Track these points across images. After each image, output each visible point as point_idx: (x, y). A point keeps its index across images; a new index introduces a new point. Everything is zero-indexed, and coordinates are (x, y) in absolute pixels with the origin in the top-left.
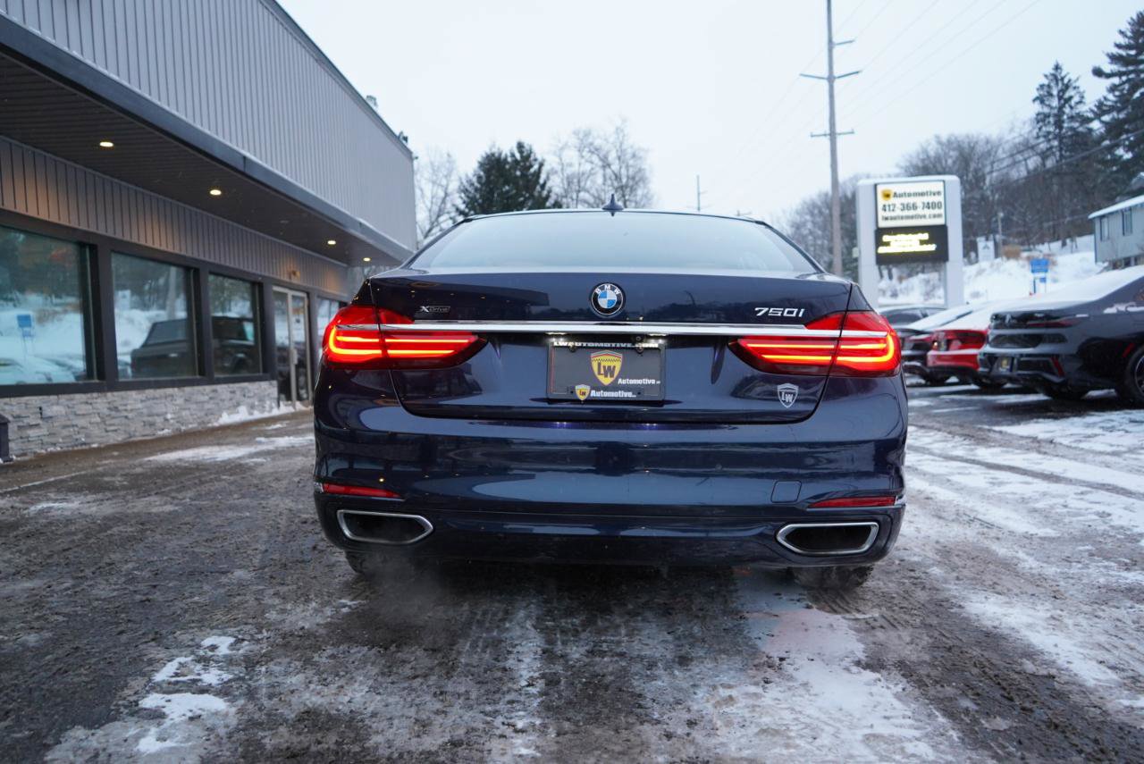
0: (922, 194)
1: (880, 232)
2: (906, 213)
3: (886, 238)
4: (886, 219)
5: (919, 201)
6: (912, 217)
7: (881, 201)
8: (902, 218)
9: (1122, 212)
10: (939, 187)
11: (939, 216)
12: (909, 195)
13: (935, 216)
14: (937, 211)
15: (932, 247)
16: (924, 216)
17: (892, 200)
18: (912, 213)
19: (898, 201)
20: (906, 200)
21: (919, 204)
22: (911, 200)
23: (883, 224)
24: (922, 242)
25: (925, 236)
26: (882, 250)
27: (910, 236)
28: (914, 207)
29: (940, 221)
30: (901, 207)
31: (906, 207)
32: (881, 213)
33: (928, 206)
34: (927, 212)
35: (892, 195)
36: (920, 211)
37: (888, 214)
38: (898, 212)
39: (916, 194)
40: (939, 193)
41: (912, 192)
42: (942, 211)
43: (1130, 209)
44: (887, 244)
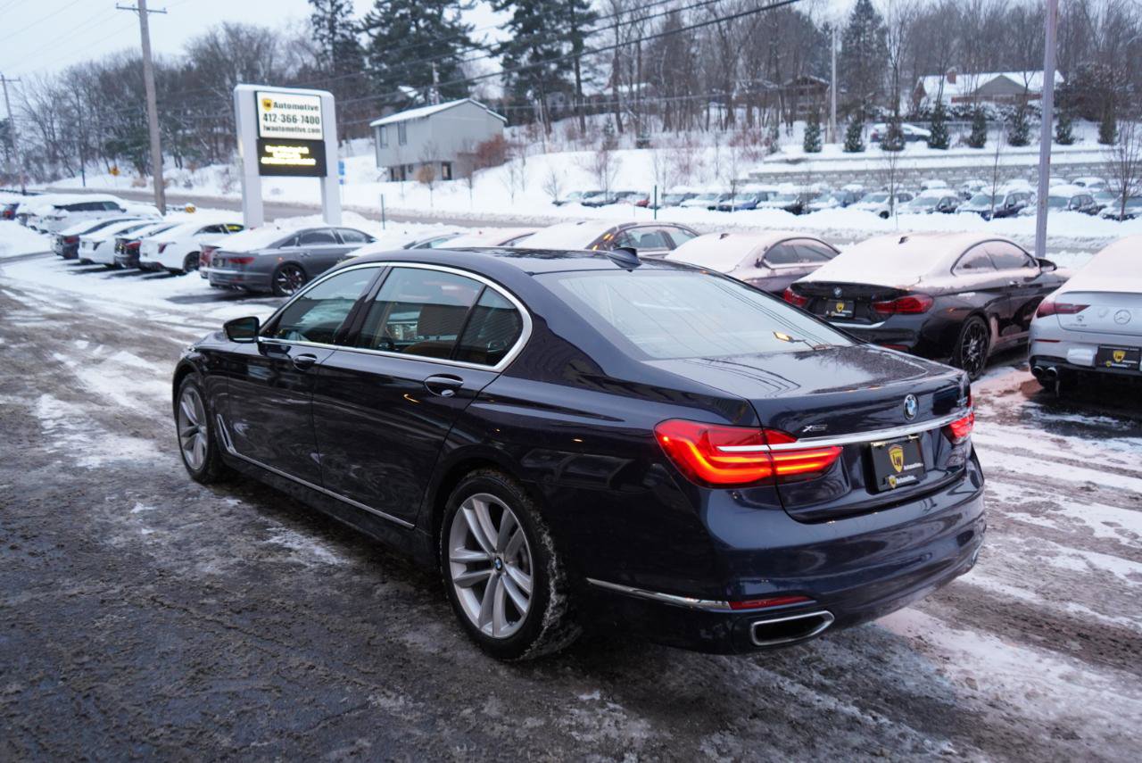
0: (301, 108)
1: (262, 143)
2: (286, 125)
3: (268, 149)
4: (268, 129)
5: (299, 113)
6: (292, 130)
7: (262, 110)
8: (283, 129)
9: (398, 123)
10: (315, 102)
11: (317, 131)
12: (289, 107)
13: (313, 131)
14: (315, 126)
15: (312, 162)
16: (304, 130)
17: (273, 110)
18: (292, 125)
19: (279, 112)
20: (286, 112)
21: (299, 117)
22: (291, 112)
23: (264, 134)
24: (303, 156)
25: (306, 150)
26: (265, 160)
27: (291, 149)
28: (295, 120)
29: (318, 136)
30: (281, 118)
31: (286, 119)
32: (262, 122)
33: (307, 120)
34: (306, 126)
35: (272, 105)
36: (299, 124)
37: (269, 124)
38: (279, 123)
39: (296, 107)
40: (316, 108)
41: (292, 104)
42: (319, 126)
43: (405, 122)
44: (270, 155)
